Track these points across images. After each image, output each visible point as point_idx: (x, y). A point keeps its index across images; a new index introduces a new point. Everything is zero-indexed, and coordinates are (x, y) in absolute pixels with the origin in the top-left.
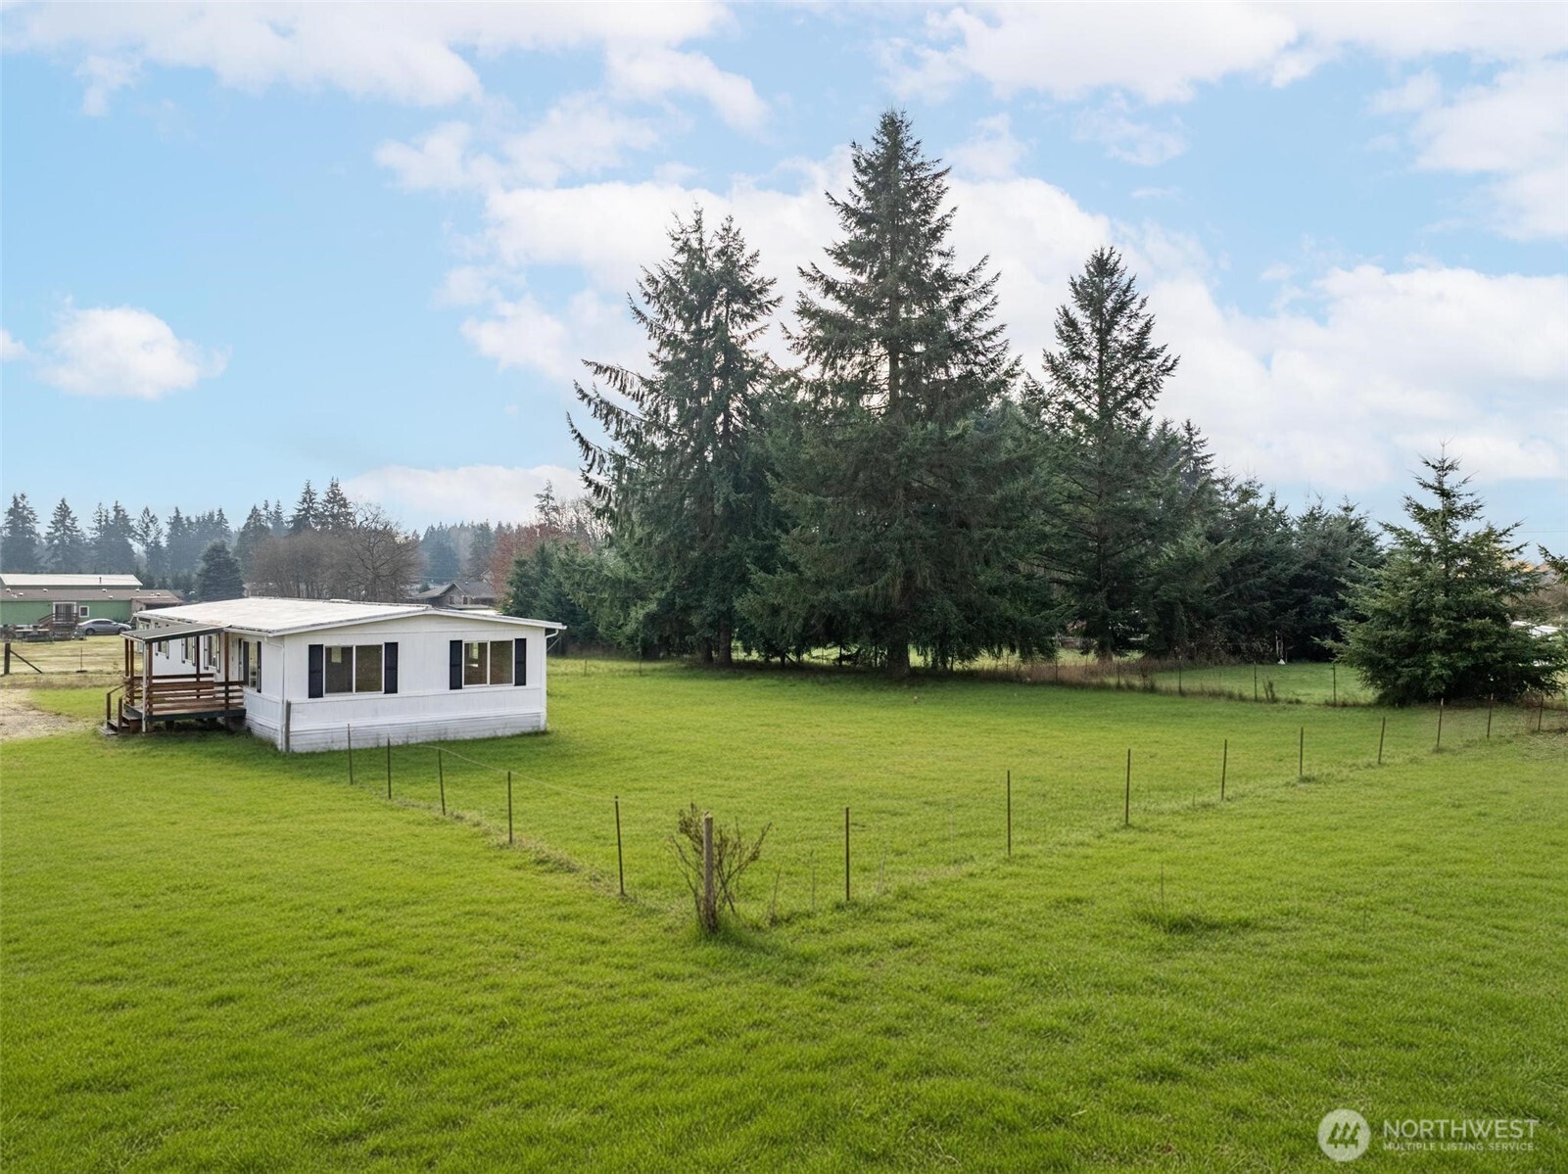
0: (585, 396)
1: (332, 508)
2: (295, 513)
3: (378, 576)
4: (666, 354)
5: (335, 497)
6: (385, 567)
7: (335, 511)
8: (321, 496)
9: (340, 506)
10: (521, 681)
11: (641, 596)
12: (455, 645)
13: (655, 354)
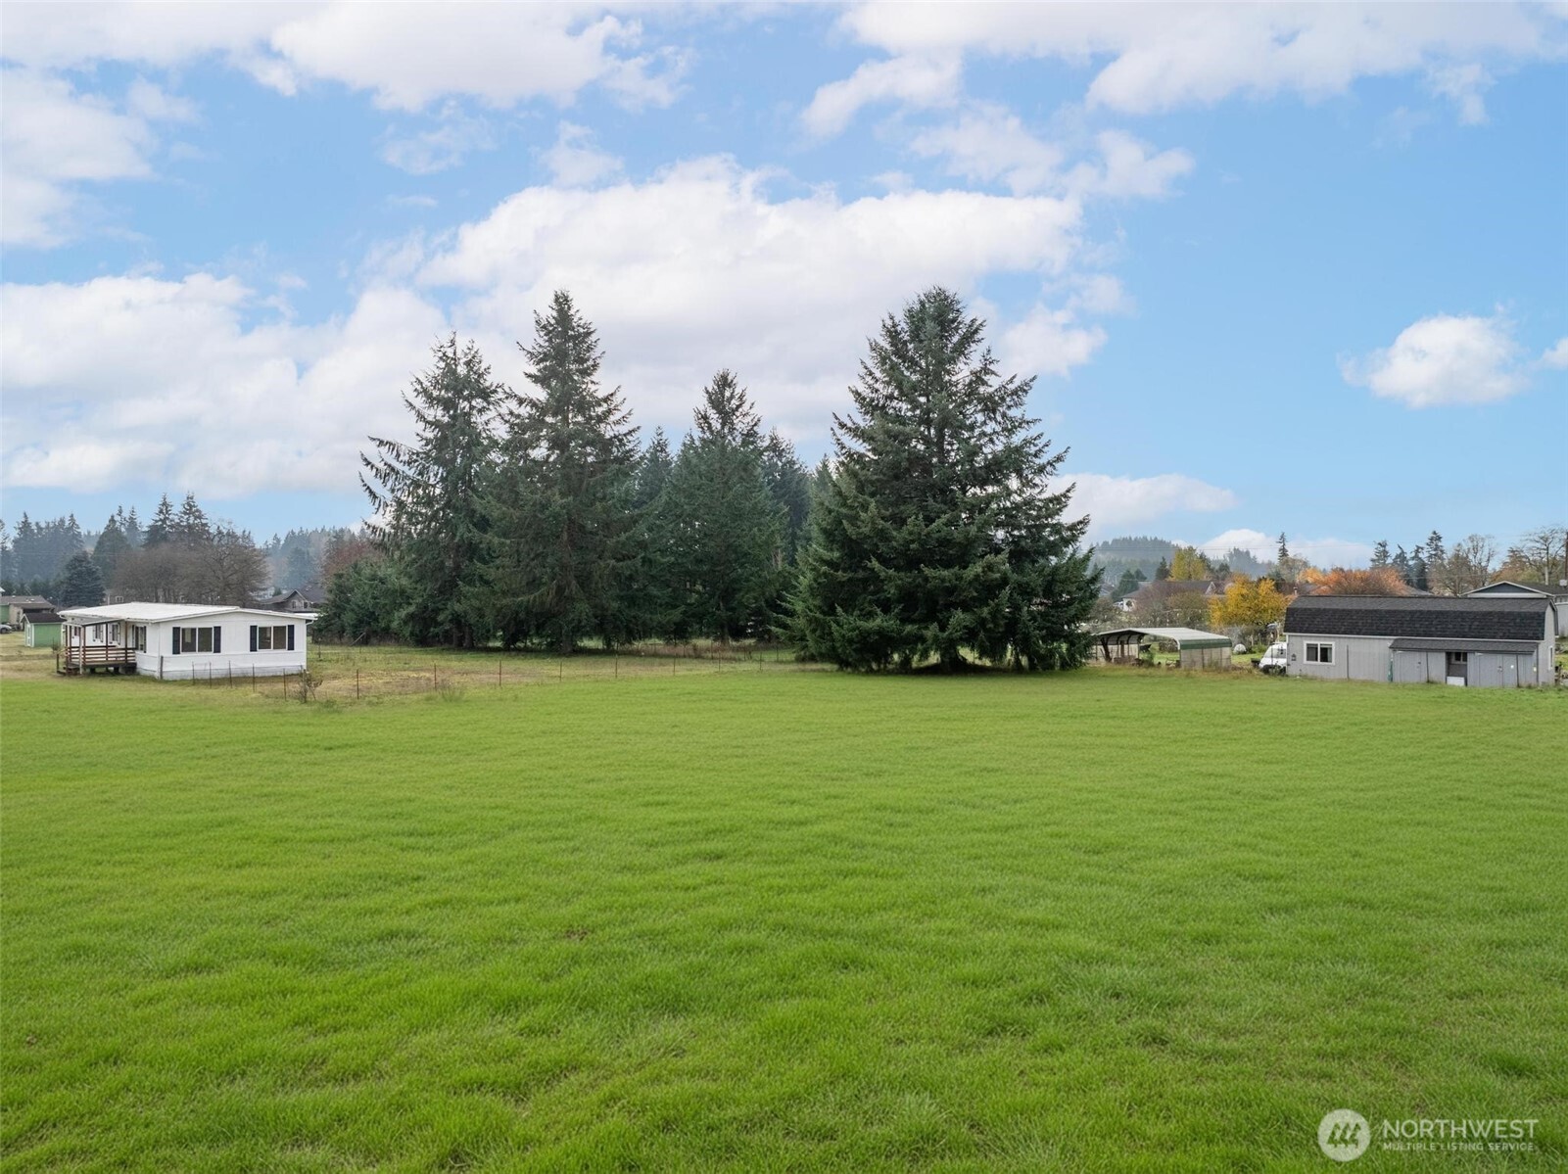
0: (368, 463)
1: (188, 519)
2: (151, 523)
3: (228, 585)
4: (430, 434)
5: (190, 508)
6: (235, 577)
7: (191, 522)
8: (177, 509)
9: (196, 518)
10: (291, 647)
11: (408, 601)
12: (253, 628)
13: (421, 433)
